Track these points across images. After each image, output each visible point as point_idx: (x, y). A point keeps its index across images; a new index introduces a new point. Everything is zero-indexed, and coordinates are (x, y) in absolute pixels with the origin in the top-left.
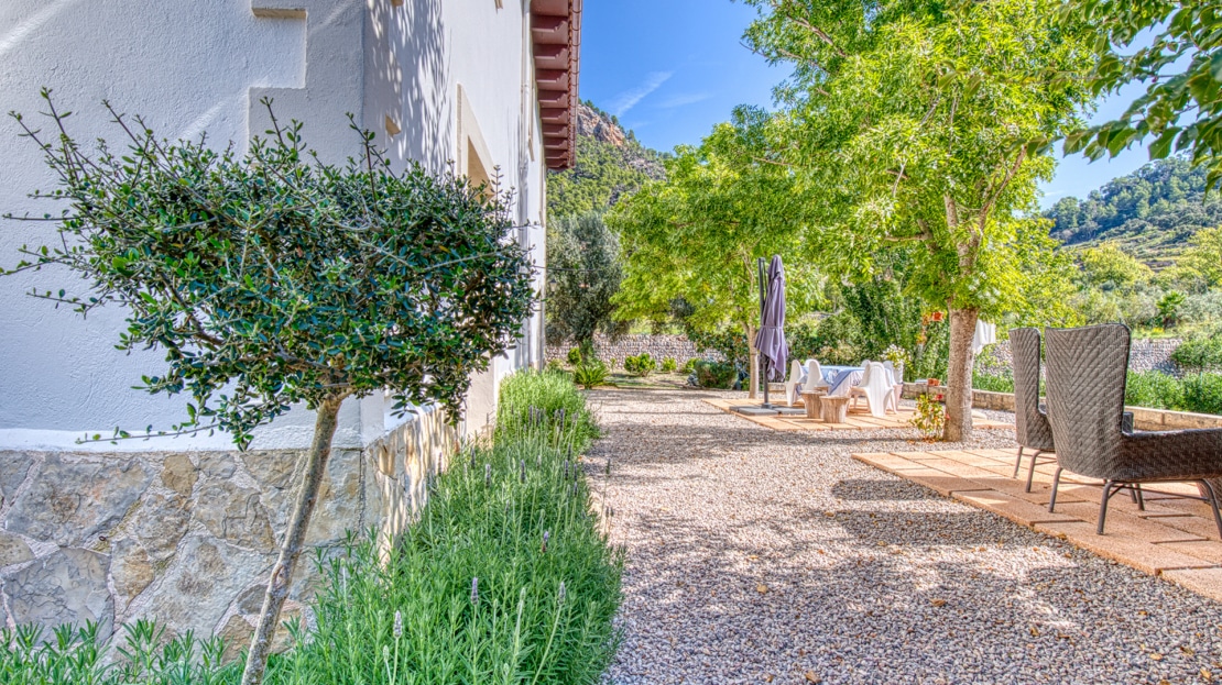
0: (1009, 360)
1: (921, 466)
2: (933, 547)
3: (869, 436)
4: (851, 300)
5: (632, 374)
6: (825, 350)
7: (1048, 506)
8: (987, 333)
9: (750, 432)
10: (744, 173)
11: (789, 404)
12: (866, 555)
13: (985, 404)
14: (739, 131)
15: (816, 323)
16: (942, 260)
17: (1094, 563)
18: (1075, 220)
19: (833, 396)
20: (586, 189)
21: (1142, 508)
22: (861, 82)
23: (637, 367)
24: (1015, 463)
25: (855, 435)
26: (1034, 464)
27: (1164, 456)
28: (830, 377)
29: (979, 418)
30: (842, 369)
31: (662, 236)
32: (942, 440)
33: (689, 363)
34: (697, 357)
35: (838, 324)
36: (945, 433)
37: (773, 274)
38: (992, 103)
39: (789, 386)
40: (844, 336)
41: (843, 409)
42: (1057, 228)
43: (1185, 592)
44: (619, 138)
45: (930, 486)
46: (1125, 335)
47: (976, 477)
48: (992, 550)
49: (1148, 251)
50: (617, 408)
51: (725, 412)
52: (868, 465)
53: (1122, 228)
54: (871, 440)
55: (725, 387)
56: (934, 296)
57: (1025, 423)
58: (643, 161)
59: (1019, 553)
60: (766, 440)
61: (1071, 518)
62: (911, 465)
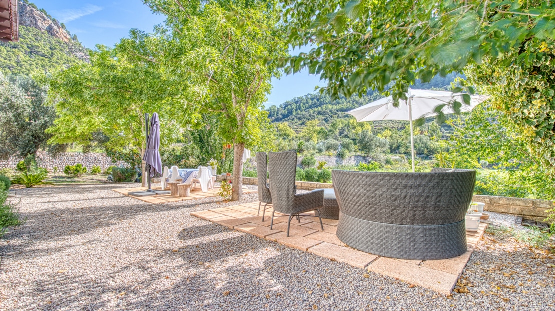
0: (256, 164)
1: (222, 215)
2: (225, 259)
3: (200, 202)
4: (195, 138)
5: (70, 176)
6: (183, 161)
7: (270, 226)
8: (248, 154)
9: (138, 206)
10: (137, 66)
11: (163, 189)
12: (192, 272)
13: (247, 182)
14: (134, 42)
15: (180, 148)
16: (231, 122)
17: (287, 250)
18: (276, 114)
19: (184, 184)
20: (40, 62)
21: (300, 222)
22: (197, 30)
23: (73, 172)
24: (258, 208)
25: (194, 202)
26: (265, 209)
27: (307, 202)
28: (183, 174)
29: (245, 189)
30: (189, 170)
31: (80, 93)
32: (231, 200)
33: (109, 169)
34: (114, 165)
35: (190, 149)
36: (233, 197)
37: (154, 123)
38: (250, 54)
39: (163, 179)
40: (193, 154)
41: (189, 190)
42: (270, 116)
43: (315, 256)
44: (66, 38)
45: (225, 225)
46: (295, 155)
47: (244, 217)
48: (250, 254)
49: (295, 127)
50: (48, 199)
51: (126, 196)
52: (198, 218)
53: (289, 118)
54: (201, 204)
55: (130, 181)
56: (228, 137)
57: (262, 192)
58: (83, 54)
59: (261, 253)
60: (146, 210)
61: (279, 231)
62: (218, 215)
